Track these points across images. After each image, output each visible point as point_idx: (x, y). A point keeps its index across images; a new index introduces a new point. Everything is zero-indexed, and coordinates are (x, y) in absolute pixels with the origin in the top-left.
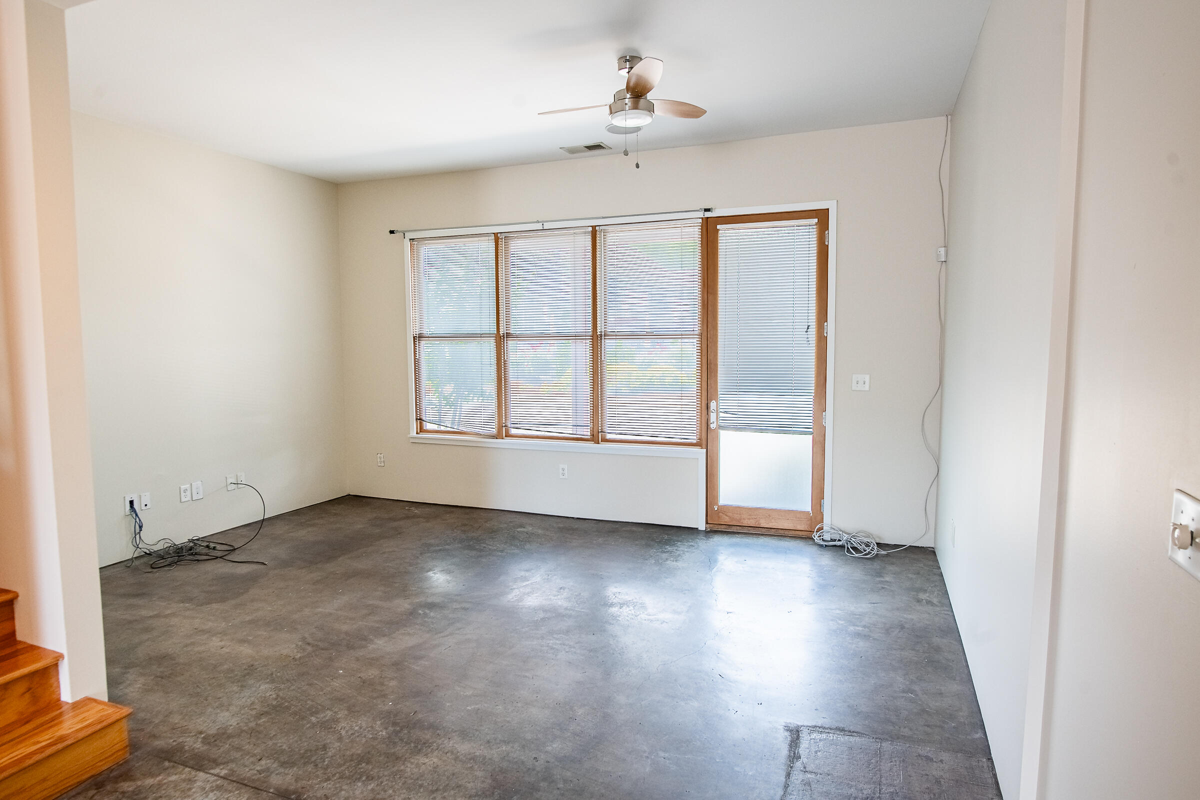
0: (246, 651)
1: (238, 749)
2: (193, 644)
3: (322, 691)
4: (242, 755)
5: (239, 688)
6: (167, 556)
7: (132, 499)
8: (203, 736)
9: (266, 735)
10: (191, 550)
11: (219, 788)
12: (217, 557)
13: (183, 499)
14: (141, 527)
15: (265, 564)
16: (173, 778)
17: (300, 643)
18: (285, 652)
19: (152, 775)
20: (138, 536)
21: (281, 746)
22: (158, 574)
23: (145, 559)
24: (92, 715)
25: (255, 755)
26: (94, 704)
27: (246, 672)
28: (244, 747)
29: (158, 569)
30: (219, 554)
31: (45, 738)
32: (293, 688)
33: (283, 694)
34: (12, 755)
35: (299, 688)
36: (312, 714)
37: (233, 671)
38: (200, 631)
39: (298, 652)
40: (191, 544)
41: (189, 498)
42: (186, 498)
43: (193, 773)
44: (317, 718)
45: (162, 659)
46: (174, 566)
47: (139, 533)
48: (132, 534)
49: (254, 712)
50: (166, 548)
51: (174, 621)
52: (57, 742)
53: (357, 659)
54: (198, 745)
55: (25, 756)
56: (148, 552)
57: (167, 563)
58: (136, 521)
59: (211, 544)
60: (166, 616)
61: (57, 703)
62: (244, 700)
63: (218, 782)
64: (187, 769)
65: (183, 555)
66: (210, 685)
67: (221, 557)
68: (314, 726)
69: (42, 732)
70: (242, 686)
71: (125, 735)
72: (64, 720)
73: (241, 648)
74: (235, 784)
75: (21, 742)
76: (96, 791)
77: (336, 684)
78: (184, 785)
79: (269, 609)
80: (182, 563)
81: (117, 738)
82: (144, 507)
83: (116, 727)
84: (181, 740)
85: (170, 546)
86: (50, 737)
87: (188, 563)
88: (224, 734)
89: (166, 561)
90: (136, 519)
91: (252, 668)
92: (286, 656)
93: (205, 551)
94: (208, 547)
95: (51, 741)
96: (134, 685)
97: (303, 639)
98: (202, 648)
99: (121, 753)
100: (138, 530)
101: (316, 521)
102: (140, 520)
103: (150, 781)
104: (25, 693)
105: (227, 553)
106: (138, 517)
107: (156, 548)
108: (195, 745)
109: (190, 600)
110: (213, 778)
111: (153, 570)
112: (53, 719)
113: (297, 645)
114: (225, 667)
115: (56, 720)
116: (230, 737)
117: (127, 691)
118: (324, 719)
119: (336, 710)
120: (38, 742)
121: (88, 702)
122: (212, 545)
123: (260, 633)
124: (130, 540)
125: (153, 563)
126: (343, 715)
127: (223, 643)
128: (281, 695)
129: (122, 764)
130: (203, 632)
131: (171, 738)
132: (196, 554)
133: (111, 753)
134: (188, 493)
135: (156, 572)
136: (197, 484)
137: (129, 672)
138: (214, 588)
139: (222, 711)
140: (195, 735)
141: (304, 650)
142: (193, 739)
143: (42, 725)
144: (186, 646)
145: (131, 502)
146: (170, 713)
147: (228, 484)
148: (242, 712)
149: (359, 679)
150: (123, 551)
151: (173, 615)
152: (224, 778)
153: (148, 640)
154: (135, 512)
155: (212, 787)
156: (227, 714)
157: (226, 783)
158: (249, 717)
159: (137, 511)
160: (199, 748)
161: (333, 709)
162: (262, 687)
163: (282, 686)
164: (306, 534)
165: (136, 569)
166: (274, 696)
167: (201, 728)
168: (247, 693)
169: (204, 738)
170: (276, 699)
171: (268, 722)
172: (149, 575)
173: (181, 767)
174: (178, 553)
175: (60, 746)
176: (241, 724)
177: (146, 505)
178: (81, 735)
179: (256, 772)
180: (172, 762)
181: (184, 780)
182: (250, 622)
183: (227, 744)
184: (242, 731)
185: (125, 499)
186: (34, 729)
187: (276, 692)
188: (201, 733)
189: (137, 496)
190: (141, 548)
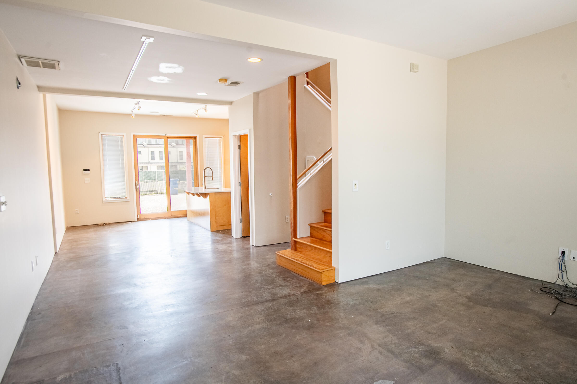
82: (572, 259)
145: (563, 253)
185: (559, 249)
189: (568, 250)
190: (564, 282)
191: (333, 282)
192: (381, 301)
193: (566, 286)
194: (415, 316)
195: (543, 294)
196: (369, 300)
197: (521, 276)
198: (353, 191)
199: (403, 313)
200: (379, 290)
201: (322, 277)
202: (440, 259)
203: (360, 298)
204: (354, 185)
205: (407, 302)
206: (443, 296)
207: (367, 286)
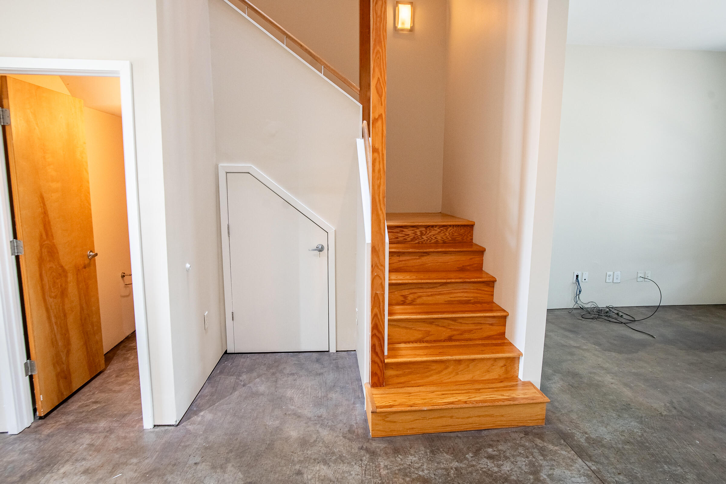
0: (627, 393)
1: (607, 458)
2: (595, 373)
3: (678, 449)
4: (608, 463)
5: (617, 416)
6: (592, 313)
7: (577, 274)
8: (587, 436)
9: (627, 459)
10: (607, 313)
11: (588, 476)
12: (622, 323)
13: (607, 281)
14: (580, 292)
15: (654, 337)
16: (564, 453)
17: (668, 405)
18: (655, 406)
19: (553, 444)
20: (578, 296)
21: (636, 473)
22: (584, 322)
23: (579, 311)
24: (530, 393)
25: (616, 468)
26: (532, 387)
27: (624, 407)
28: (610, 458)
29: (585, 319)
30: (624, 321)
31: (507, 395)
32: (655, 435)
33: (647, 436)
34: (492, 396)
35: (660, 438)
36: (666, 462)
37: (615, 402)
38: (601, 367)
39: (665, 410)
40: (608, 310)
41: (611, 281)
42: (609, 280)
43: (576, 457)
44: (669, 468)
45: (575, 375)
46: (595, 320)
47: (579, 295)
48: (575, 295)
49: (623, 438)
50: (593, 307)
51: (587, 354)
52: (511, 400)
53: (715, 439)
54: (583, 440)
55: (496, 399)
56: (582, 307)
57: (592, 317)
58: (578, 288)
59: (620, 312)
60: (583, 350)
61: (515, 378)
62: (618, 426)
63: (589, 472)
64: (573, 452)
65: (602, 315)
66: (599, 405)
67: (624, 323)
68: (664, 472)
69: (506, 390)
70: (619, 416)
71: (544, 412)
72: (517, 389)
73: (624, 389)
74: (599, 480)
75: (496, 391)
76: (524, 436)
77: (691, 449)
78: (569, 461)
79: (650, 370)
80: (600, 319)
81: (540, 412)
83: (541, 405)
84: (574, 431)
85: (595, 307)
86: (508, 395)
87: (603, 320)
88: (600, 442)
89: (591, 316)
90: (578, 286)
91: (628, 406)
92: (655, 409)
93: (616, 316)
94: (618, 314)
95: (508, 397)
96: (556, 385)
97: (671, 402)
98: (600, 379)
99: (540, 421)
100: (578, 293)
101: (701, 318)
102: (580, 287)
103: (551, 447)
104: (503, 366)
105: (629, 321)
106: (580, 285)
107: (586, 306)
108: (581, 439)
109: (599, 345)
110: (586, 467)
111: (583, 319)
112: (513, 386)
113: (665, 405)
114: (611, 397)
115: (513, 387)
116: (603, 446)
117: (552, 386)
118: (674, 472)
119: (687, 470)
120: (503, 395)
121: (529, 384)
122: (621, 314)
123: (640, 384)
124: (573, 297)
125: (583, 315)
126: (692, 478)
127: (613, 381)
128: (645, 436)
129: (539, 428)
130: (602, 368)
131: (568, 427)
132: (609, 316)
133: (536, 419)
134: (611, 277)
135: (584, 321)
136: (618, 273)
137: (556, 375)
138: (615, 342)
139: (602, 426)
140: (583, 433)
141: (670, 411)
142: (580, 435)
143: (506, 387)
144: (591, 373)
145: (577, 276)
146: (572, 411)
147: (638, 277)
148: (615, 434)
149: (713, 456)
150: (569, 303)
151: (587, 350)
152: (593, 472)
153: (570, 360)
154: (578, 282)
155: (584, 473)
156: (605, 429)
157: (593, 476)
158: (619, 440)
159: (580, 282)
160: (582, 443)
161: (684, 468)
162: (633, 423)
163: (647, 430)
164: (689, 324)
165: (573, 315)
166: (640, 434)
167: (587, 430)
168: (621, 422)
169: (587, 438)
170: (640, 437)
171: (631, 450)
172: (580, 321)
173: (569, 449)
174: (599, 313)
175: (512, 403)
176: (613, 442)
177: (585, 279)
178: (522, 402)
179: (614, 481)
180: (565, 442)
181: (569, 458)
182: (635, 374)
183: (600, 450)
184: (612, 447)
185: (574, 274)
186: (504, 387)
187: (642, 432)
188: (586, 433)
189: (581, 273)
190: (579, 304)
205: (627, 385)
206: (601, 359)
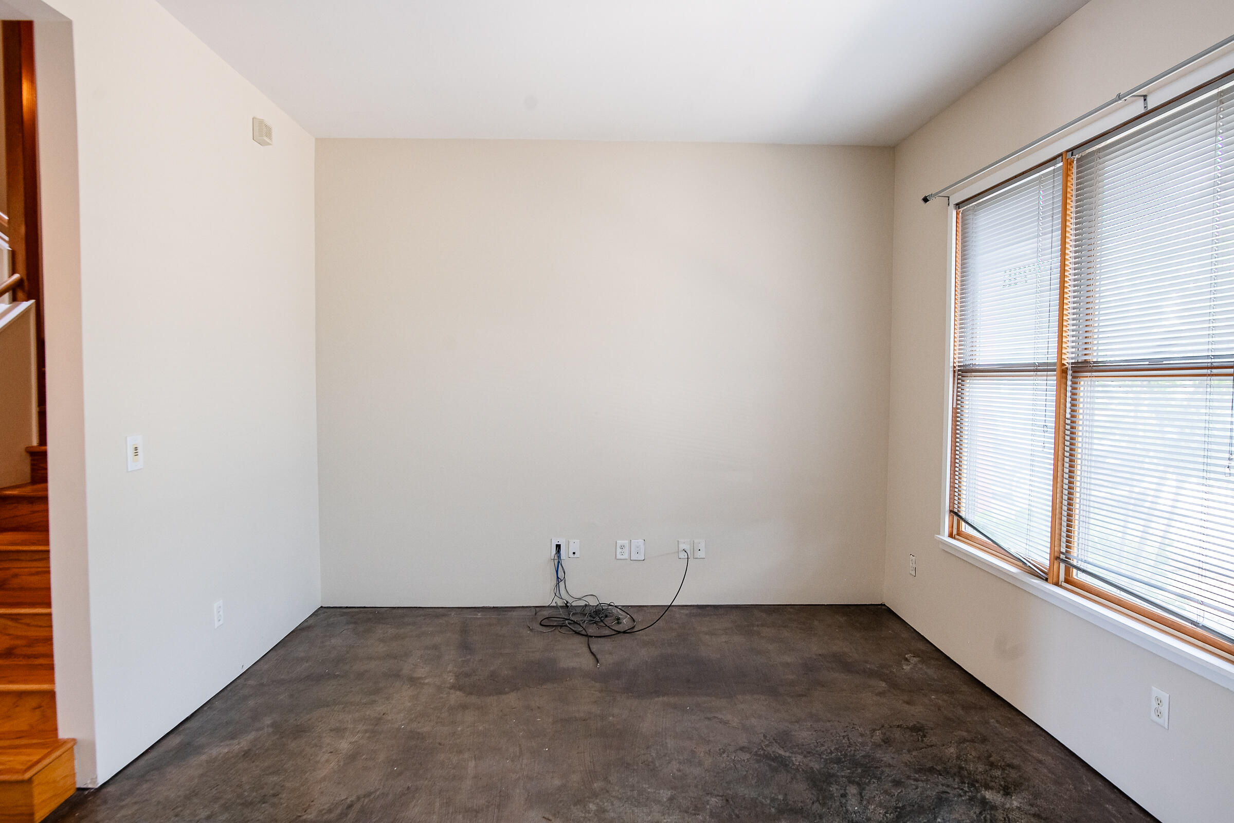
0: (324, 771)
7: (558, 543)
10: (604, 617)
13: (619, 556)
37: (260, 789)
39: (321, 810)
41: (626, 556)
42: (622, 555)
47: (563, 581)
48: (555, 581)
50: (585, 606)
51: (403, 694)
56: (569, 605)
57: (555, 624)
81: (21, 800)
82: (571, 555)
91: (269, 798)
92: (308, 807)
94: (619, 619)
106: (562, 565)
107: (576, 603)
124: (553, 586)
125: (547, 618)
133: (16, 813)
134: (626, 550)
136: (638, 542)
141: (329, 812)
144: (334, 730)
145: (558, 547)
147: (680, 550)
153: (347, 703)
154: (560, 558)
174: (589, 616)
177: (574, 553)
185: (551, 542)
189: (565, 541)
190: (562, 598)
191: (71, 793)
192: (288, 785)
193: (566, 606)
194: (407, 786)
195: (551, 631)
196: (250, 799)
197: (490, 608)
198: (129, 470)
199: (373, 792)
200: (246, 754)
201: (31, 796)
202: (317, 615)
203: (216, 807)
204: (131, 451)
205: (353, 757)
206: (409, 704)
207: (204, 758)
